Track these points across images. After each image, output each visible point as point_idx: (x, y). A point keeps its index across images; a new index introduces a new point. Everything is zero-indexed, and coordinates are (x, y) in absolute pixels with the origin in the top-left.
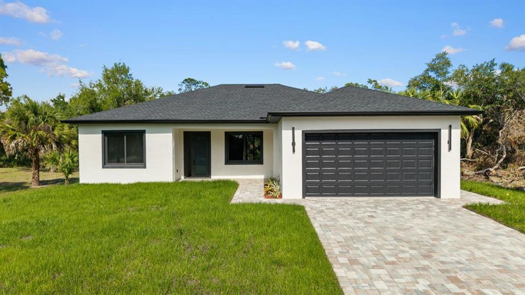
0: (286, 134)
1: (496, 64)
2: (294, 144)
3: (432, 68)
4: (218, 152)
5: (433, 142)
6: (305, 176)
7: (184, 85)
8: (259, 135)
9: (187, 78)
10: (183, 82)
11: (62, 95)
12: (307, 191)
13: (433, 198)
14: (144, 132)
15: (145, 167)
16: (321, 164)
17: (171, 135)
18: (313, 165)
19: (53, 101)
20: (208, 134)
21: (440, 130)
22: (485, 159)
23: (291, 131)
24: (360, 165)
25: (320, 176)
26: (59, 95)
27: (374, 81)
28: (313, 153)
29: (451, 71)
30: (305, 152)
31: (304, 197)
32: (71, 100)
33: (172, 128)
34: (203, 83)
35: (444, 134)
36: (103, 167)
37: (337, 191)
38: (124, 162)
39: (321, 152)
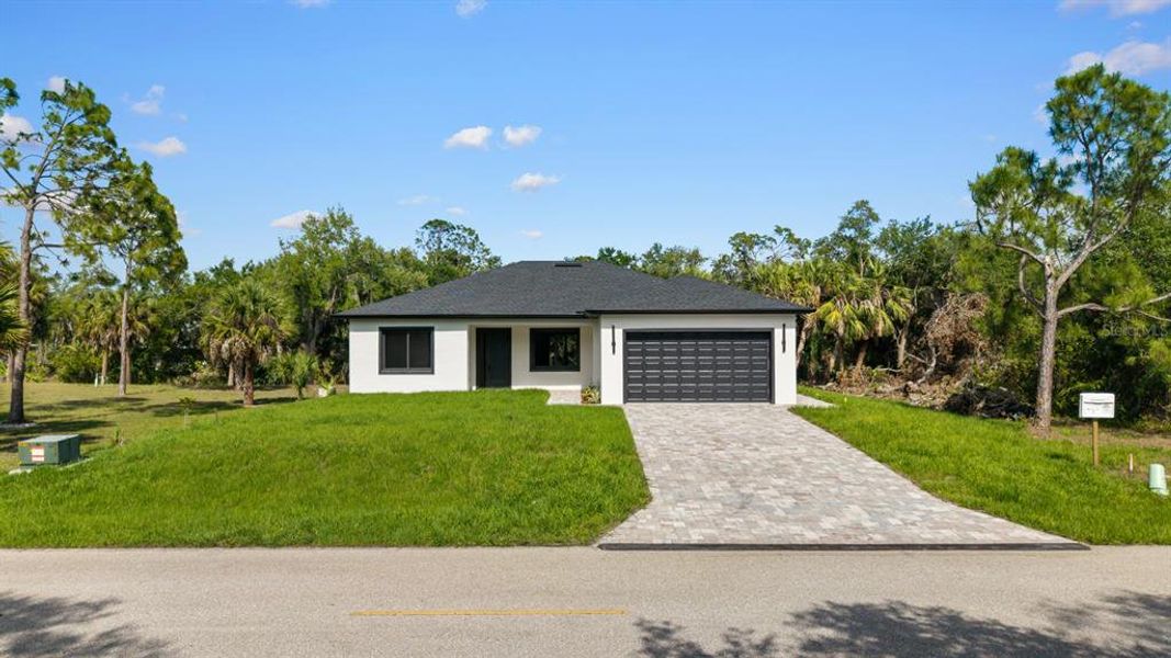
0: (606, 333)
1: (931, 224)
2: (614, 344)
3: (848, 222)
4: (521, 355)
5: (766, 342)
6: (627, 379)
7: (427, 232)
8: (575, 332)
9: (432, 219)
10: (425, 227)
11: (229, 259)
12: (629, 396)
13: (768, 404)
14: (432, 329)
15: (433, 373)
16: (644, 366)
17: (464, 334)
18: (635, 367)
19: (212, 270)
20: (507, 333)
21: (773, 329)
22: (914, 369)
23: (610, 331)
24: (687, 367)
25: (644, 380)
26: (223, 260)
27: (787, 230)
28: (636, 354)
29: (875, 230)
30: (627, 353)
31: (625, 402)
32: (244, 269)
33: (467, 324)
34: (465, 229)
35: (778, 333)
36: (380, 373)
37: (662, 396)
38: (405, 366)
39: (644, 353)
